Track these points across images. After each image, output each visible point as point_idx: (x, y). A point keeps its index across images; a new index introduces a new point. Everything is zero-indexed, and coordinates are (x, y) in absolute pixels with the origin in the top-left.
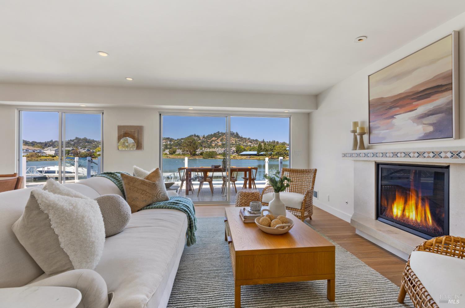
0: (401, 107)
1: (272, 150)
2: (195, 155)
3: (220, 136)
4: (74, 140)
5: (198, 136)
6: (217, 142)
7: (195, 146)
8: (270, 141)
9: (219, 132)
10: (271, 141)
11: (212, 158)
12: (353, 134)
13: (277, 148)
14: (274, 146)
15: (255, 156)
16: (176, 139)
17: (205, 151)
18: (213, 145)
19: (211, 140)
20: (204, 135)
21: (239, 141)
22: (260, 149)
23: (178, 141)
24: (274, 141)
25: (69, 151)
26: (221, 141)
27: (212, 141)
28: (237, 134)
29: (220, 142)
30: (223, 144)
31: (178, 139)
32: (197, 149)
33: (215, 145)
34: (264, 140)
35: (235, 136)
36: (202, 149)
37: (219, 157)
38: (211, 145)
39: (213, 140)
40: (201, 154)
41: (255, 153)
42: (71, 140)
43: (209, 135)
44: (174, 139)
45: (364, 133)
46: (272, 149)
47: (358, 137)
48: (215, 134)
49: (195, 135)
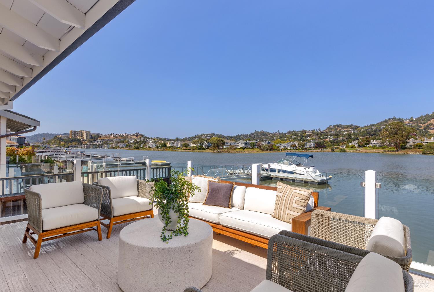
4: (254, 133)
7: (404, 134)
16: (363, 126)
19: (426, 124)
20: (412, 118)
23: (367, 128)
25: (254, 144)
27: (428, 126)
31: (365, 126)
36: (416, 139)
40: (418, 146)
44: (359, 126)
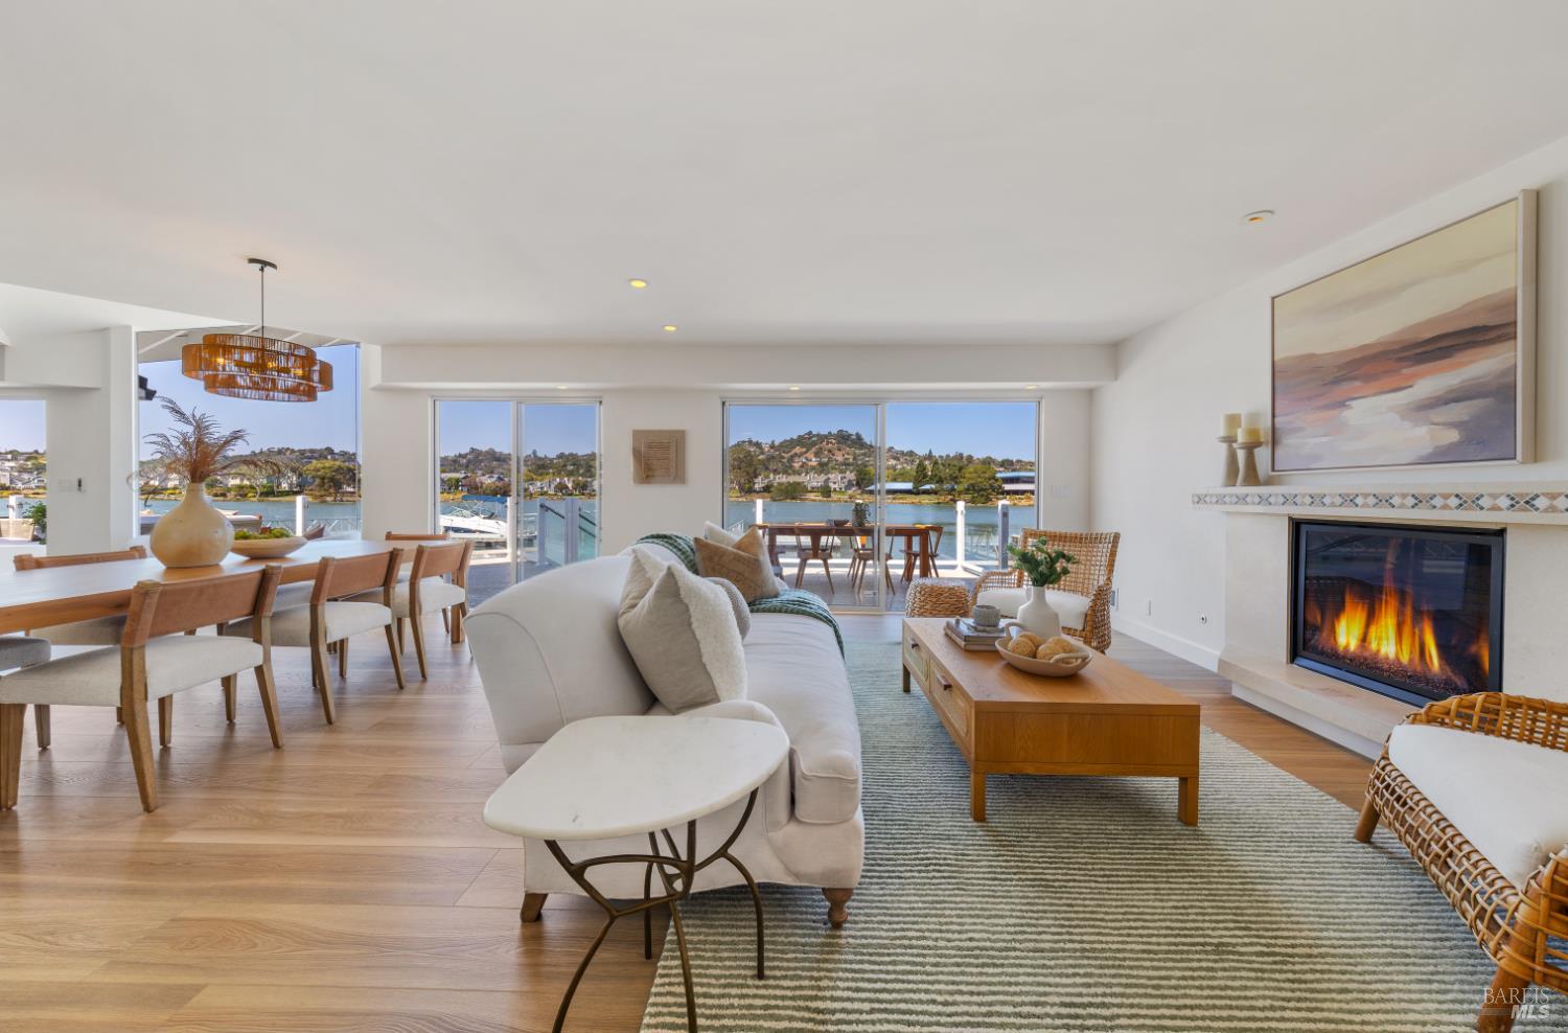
0: (1368, 378)
1: (954, 479)
2: (751, 491)
3: (814, 444)
4: (467, 454)
5: (758, 445)
6: (807, 459)
7: (751, 470)
8: (948, 456)
9: (810, 433)
10: (951, 455)
11: (793, 498)
12: (1224, 446)
13: (970, 473)
14: (960, 469)
15: (907, 496)
17: (777, 480)
18: (797, 465)
19: (790, 454)
20: (773, 442)
21: (865, 454)
22: (920, 476)
24: (961, 455)
25: (458, 480)
26: (817, 455)
27: (792, 456)
28: (859, 437)
29: (814, 459)
30: (822, 465)
32: (756, 477)
33: (802, 467)
34: (930, 452)
35: (853, 441)
36: (767, 477)
37: (812, 496)
38: (791, 467)
39: (796, 454)
40: (767, 489)
41: (909, 486)
42: (460, 455)
43: (785, 441)
45: (1258, 444)
46: (956, 477)
47: (1241, 455)
48: (800, 438)
49: (750, 442)
